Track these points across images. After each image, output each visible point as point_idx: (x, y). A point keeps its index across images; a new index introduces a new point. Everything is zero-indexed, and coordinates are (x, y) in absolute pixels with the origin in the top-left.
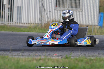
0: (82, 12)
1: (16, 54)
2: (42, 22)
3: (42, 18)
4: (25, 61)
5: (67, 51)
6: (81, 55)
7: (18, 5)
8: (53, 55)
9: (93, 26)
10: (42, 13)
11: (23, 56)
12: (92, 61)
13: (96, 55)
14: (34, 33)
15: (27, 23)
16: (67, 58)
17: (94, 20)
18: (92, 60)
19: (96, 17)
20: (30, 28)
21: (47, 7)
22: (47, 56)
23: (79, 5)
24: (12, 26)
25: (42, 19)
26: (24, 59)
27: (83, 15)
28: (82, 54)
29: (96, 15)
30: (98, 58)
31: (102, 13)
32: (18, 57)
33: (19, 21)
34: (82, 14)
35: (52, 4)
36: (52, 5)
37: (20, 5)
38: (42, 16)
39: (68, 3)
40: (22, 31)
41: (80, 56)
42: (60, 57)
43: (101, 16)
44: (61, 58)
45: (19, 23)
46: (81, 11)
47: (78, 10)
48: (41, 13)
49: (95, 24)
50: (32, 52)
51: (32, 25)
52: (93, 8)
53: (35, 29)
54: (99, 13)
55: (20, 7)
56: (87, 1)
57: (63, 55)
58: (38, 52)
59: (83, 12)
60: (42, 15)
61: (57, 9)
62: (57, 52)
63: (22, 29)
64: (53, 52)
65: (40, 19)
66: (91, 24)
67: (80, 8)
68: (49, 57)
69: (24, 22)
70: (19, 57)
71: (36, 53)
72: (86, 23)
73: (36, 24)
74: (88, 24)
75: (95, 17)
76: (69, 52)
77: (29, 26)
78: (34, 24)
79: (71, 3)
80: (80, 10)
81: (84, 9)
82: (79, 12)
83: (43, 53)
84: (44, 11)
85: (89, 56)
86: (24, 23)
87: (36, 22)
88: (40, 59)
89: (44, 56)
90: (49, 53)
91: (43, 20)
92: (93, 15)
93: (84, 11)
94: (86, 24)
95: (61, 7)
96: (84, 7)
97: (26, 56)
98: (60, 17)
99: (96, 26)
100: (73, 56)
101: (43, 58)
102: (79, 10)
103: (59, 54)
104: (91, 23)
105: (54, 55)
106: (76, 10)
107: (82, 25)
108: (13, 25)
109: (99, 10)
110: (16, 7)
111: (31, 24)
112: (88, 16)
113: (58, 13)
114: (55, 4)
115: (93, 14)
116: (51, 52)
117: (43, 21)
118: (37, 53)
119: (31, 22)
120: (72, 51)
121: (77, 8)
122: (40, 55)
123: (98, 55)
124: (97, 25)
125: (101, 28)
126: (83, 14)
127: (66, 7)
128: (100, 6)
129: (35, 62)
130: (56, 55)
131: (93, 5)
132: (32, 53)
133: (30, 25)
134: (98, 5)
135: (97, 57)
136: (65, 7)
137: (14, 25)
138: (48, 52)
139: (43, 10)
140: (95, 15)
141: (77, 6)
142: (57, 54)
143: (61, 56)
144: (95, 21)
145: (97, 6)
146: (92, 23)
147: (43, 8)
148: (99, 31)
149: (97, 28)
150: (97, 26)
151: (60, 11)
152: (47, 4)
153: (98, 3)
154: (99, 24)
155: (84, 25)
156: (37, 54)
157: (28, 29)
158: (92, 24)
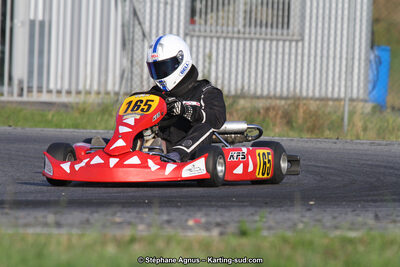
0: (300, 44)
1: (30, 219)
2: (131, 86)
3: (134, 69)
4: (70, 247)
5: (240, 206)
6: (302, 222)
7: (32, 17)
8: (187, 221)
9: (347, 102)
10: (133, 50)
11: (58, 225)
12: (350, 248)
13: (365, 224)
14: (101, 131)
15: (69, 92)
16: (243, 233)
17: (349, 77)
18: (351, 241)
19: (360, 64)
20: (84, 111)
21: (154, 24)
22: (161, 227)
23: (286, 14)
24: (9, 102)
25: (132, 72)
26: (64, 239)
27: (306, 58)
28: (305, 220)
29: (357, 57)
30: (375, 233)
31: (383, 50)
32: (38, 230)
33: (35, 84)
34: (300, 51)
35: (176, 10)
36: (175, 17)
37: (40, 17)
38: (132, 62)
39: (242, 7)
40: (48, 123)
41: (301, 226)
42: (215, 232)
43: (380, 63)
44: (221, 234)
45: (35, 89)
46: (297, 41)
47: (282, 34)
48: (128, 47)
49: (355, 96)
50: (97, 212)
51: (92, 99)
52: (345, 26)
53: (106, 117)
54: (372, 47)
55: (42, 24)
56: (321, 5)
57: (227, 223)
58: (120, 211)
59: (306, 44)
60: (135, 56)
61: (197, 33)
62: (200, 210)
63: (50, 116)
64: (182, 210)
65: (126, 75)
66: (336, 96)
67: (291, 26)
68: (169, 231)
69: (59, 87)
70: (45, 231)
71: (114, 214)
72: (317, 88)
73: (108, 93)
74: (323, 95)
75: (356, 64)
76: (251, 210)
77: (77, 104)
78: (98, 93)
79: (254, 8)
80: (293, 35)
81: (307, 31)
82: (287, 43)
83: (145, 216)
84: (143, 40)
85: (336, 228)
86: (59, 92)
87: (110, 87)
88: (133, 240)
89: (149, 225)
90: (169, 214)
91: (139, 77)
92: (344, 56)
93: (307, 38)
94: (317, 95)
95: (214, 24)
96: (307, 24)
97: (71, 226)
98: (207, 64)
99: (361, 104)
100: (270, 228)
101: (145, 234)
102: (289, 38)
103: (210, 219)
104: (336, 89)
105: (191, 223)
106: (274, 37)
107: (299, 99)
108: (11, 99)
109: (370, 35)
110: (23, 23)
111: (88, 93)
112: (325, 59)
113: (201, 50)
114: (189, 11)
115: (347, 53)
116: (175, 209)
117: (138, 83)
118: (119, 214)
119: (88, 87)
120: (261, 207)
121: (280, 26)
122: (130, 223)
123: (371, 222)
124: (361, 97)
125: (381, 112)
126: (306, 51)
127: (234, 25)
128: (375, 21)
129: (111, 249)
130: (197, 222)
131: (346, 12)
132: (98, 217)
133: (81, 98)
134: (368, 14)
135: (371, 229)
136: (230, 23)
137: (16, 98)
138: (165, 210)
139: (138, 35)
140: (353, 59)
141: (280, 20)
142: (203, 220)
143: (218, 225)
144: (355, 84)
145: (361, 20)
146: (343, 89)
147: (138, 29)
148: (370, 126)
149: (362, 113)
150: (365, 101)
151: (208, 41)
152: (155, 11)
153: (368, 8)
154: (370, 93)
155: (306, 98)
156: (118, 220)
157: (77, 114)
158: (342, 95)
